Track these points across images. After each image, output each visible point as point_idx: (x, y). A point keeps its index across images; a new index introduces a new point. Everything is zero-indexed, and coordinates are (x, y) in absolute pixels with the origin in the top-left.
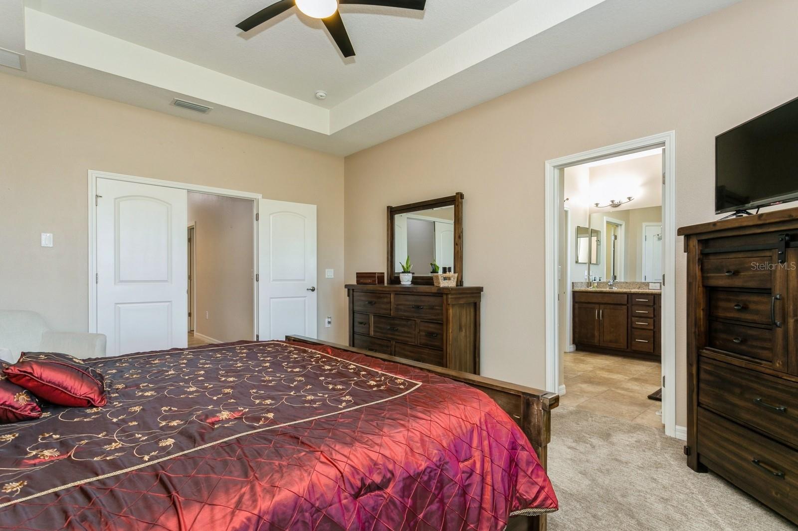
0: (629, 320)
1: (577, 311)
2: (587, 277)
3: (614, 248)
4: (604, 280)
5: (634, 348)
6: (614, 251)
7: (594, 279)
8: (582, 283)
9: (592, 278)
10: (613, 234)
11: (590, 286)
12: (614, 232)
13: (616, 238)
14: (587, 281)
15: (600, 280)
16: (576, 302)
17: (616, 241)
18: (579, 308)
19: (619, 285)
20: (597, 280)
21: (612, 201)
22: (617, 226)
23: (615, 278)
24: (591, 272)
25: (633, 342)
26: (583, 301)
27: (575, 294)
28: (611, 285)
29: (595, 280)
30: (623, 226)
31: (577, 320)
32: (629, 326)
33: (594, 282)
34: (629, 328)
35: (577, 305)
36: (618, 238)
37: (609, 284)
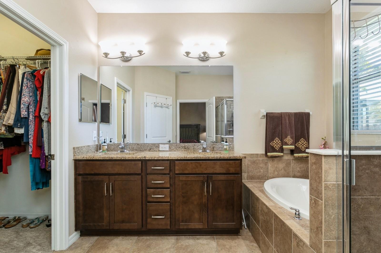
0: (144, 192)
1: (80, 187)
2: (96, 139)
3: (124, 110)
4: (115, 141)
5: (149, 227)
6: (124, 113)
7: (103, 141)
8: (89, 146)
9: (102, 140)
10: (122, 99)
11: (100, 149)
12: (124, 97)
13: (125, 102)
14: (97, 143)
15: (111, 142)
16: (80, 175)
17: (125, 104)
18: (84, 182)
19: (130, 146)
20: (108, 142)
21: (123, 53)
22: (126, 91)
23: (125, 137)
24: (100, 132)
25: (149, 220)
26: (87, 172)
27: (77, 163)
28: (122, 148)
29: (105, 142)
30: (131, 92)
31: (80, 198)
32: (144, 199)
33: (104, 144)
34: (144, 202)
35: (80, 178)
36: (127, 102)
37: (121, 147)
